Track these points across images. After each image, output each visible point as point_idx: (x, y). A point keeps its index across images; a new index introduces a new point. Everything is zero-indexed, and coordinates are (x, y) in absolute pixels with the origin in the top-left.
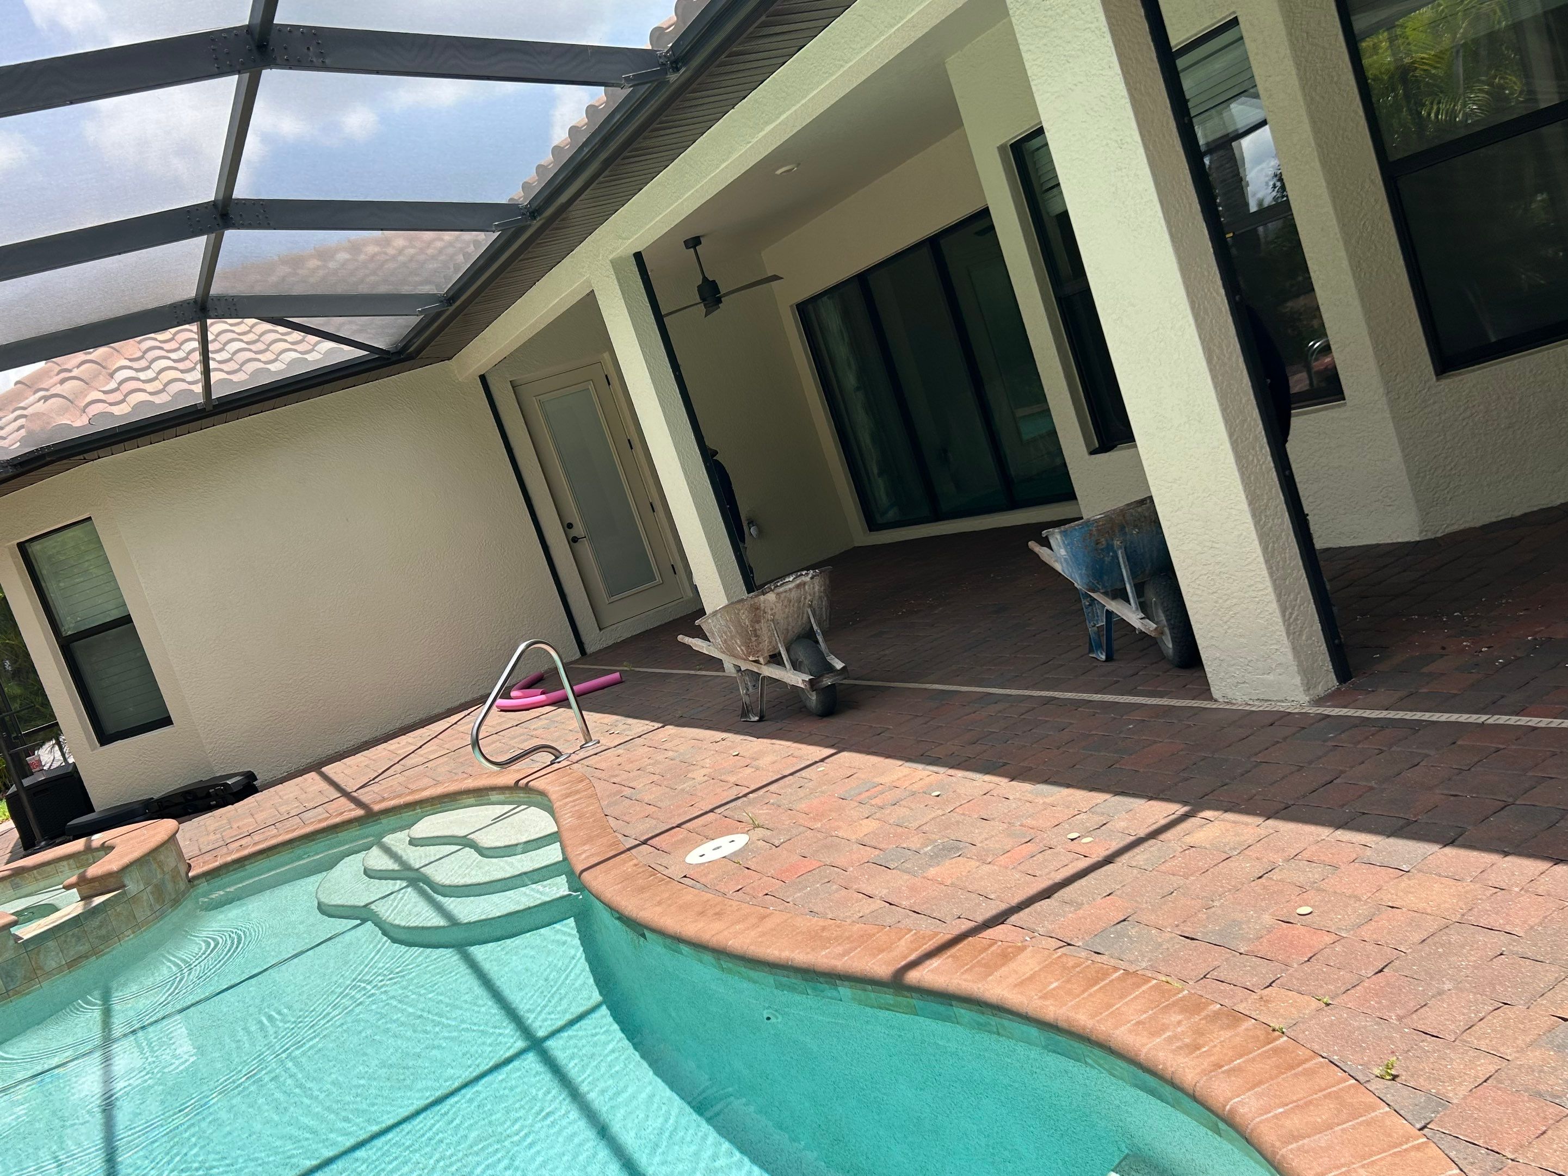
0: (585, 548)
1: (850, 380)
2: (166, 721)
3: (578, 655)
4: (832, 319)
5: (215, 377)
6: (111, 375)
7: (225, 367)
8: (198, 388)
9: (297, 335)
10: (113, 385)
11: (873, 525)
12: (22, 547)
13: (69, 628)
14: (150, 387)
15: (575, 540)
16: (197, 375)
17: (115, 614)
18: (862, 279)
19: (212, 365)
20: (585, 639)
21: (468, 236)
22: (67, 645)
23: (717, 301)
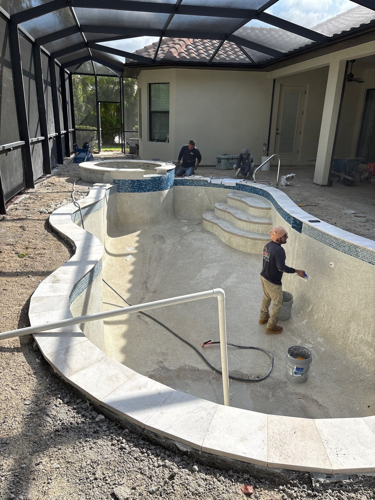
0: (279, 137)
2: (168, 141)
5: (216, 56)
12: (150, 84)
13: (153, 109)
15: (277, 134)
22: (151, 114)
23: (351, 80)
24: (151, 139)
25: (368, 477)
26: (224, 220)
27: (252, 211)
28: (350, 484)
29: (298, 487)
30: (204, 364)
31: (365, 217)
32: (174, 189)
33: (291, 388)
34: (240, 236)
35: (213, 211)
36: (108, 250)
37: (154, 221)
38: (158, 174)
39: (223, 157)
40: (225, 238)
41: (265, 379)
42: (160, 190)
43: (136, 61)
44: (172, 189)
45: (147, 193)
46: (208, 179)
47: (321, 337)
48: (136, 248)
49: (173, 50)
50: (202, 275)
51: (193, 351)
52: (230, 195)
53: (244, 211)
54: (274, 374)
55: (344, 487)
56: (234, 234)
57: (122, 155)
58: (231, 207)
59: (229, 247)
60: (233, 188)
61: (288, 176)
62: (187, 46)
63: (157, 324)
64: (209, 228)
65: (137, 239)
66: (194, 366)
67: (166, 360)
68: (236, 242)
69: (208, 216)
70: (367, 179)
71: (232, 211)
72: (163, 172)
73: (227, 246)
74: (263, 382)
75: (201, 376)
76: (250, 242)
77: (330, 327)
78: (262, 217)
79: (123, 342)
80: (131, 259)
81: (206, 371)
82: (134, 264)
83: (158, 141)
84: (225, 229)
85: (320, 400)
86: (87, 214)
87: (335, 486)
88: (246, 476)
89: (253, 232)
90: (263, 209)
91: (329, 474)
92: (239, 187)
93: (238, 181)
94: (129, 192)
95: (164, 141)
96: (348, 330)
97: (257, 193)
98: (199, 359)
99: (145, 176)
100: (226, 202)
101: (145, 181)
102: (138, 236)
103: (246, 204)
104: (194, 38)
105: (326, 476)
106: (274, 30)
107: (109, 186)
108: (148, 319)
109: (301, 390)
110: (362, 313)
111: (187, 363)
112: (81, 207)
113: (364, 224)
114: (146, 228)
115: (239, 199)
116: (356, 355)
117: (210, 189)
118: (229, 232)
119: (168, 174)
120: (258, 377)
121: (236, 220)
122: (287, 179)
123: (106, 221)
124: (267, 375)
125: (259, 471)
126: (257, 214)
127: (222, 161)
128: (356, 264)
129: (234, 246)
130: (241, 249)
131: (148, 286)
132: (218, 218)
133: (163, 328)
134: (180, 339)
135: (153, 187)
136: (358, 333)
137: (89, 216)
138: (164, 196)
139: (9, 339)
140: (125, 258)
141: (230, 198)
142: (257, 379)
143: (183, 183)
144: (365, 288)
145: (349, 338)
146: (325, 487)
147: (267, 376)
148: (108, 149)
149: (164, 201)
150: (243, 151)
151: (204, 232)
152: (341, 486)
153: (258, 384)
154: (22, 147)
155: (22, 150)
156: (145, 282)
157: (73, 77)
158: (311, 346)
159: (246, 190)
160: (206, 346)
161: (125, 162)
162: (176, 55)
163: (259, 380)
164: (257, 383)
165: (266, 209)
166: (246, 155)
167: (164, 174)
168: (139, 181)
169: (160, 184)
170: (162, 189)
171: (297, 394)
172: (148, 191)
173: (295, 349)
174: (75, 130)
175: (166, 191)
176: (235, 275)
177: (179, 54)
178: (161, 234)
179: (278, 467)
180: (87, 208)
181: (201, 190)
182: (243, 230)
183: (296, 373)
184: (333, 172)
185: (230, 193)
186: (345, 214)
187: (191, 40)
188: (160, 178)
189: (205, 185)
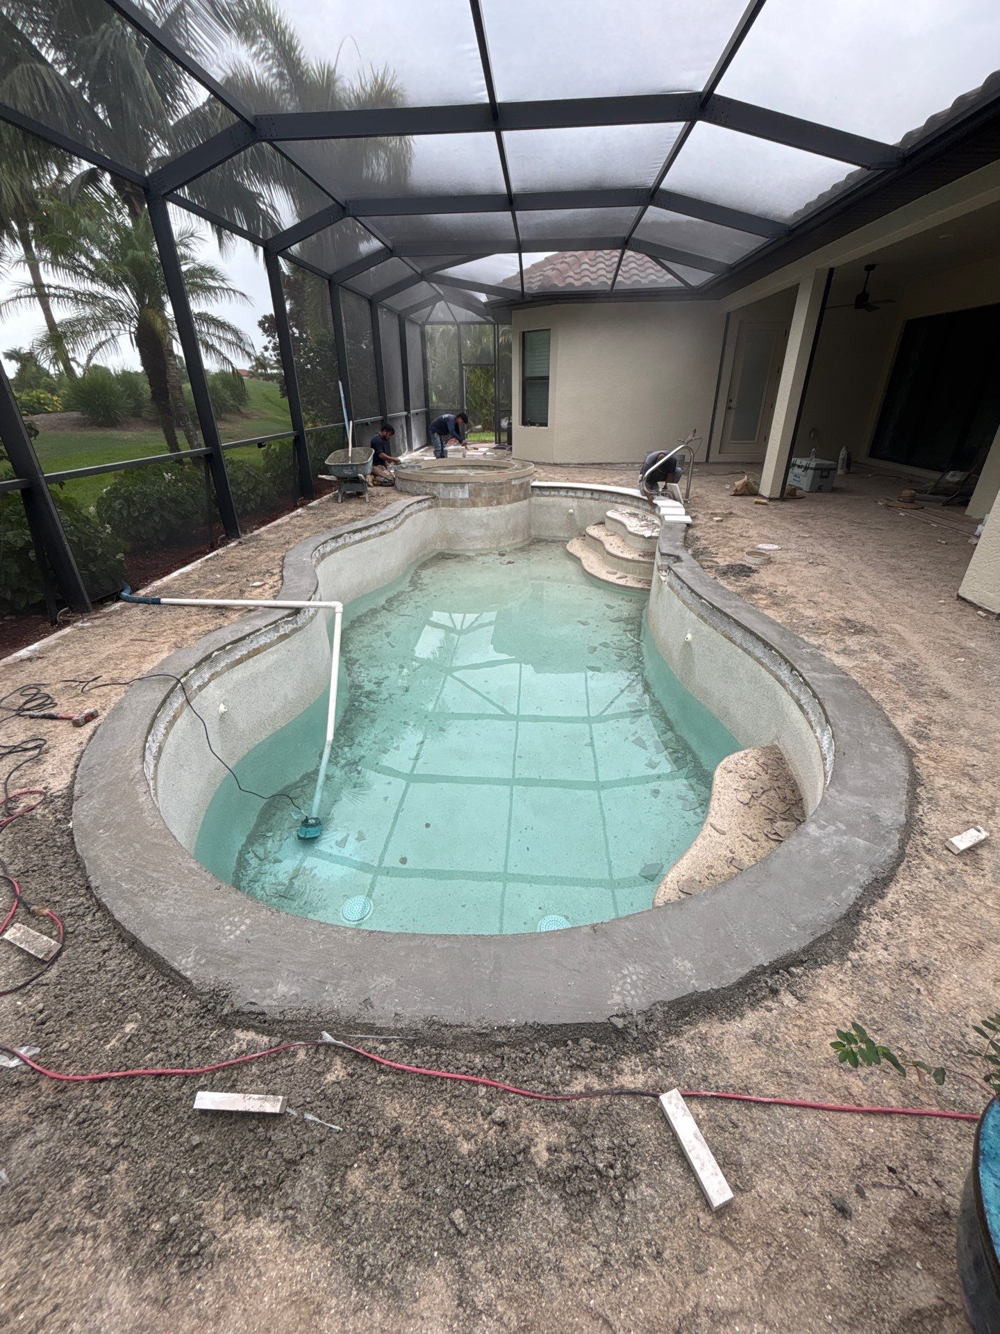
0: (732, 414)
2: (546, 425)
3: (704, 460)
4: (920, 335)
5: (619, 278)
6: (580, 265)
7: (625, 275)
8: (610, 282)
9: (659, 268)
10: (578, 271)
11: (873, 454)
12: (524, 333)
13: (528, 375)
14: (593, 276)
15: (730, 408)
16: (611, 276)
17: (544, 374)
19: (620, 272)
20: (711, 455)
22: (526, 382)
24: (525, 423)
26: (593, 553)
32: (530, 502)
43: (499, 298)
44: (526, 501)
49: (555, 275)
52: (609, 513)
53: (623, 540)
58: (609, 532)
69: (575, 546)
71: (604, 539)
83: (534, 425)
95: (542, 424)
100: (603, 524)
103: (626, 528)
104: (594, 249)
117: (586, 502)
121: (606, 555)
126: (637, 546)
141: (609, 518)
143: (544, 492)
154: (294, 439)
155: (295, 444)
157: (429, 328)
162: (559, 283)
174: (429, 410)
177: (564, 280)
181: (572, 505)
185: (610, 510)
187: (590, 254)
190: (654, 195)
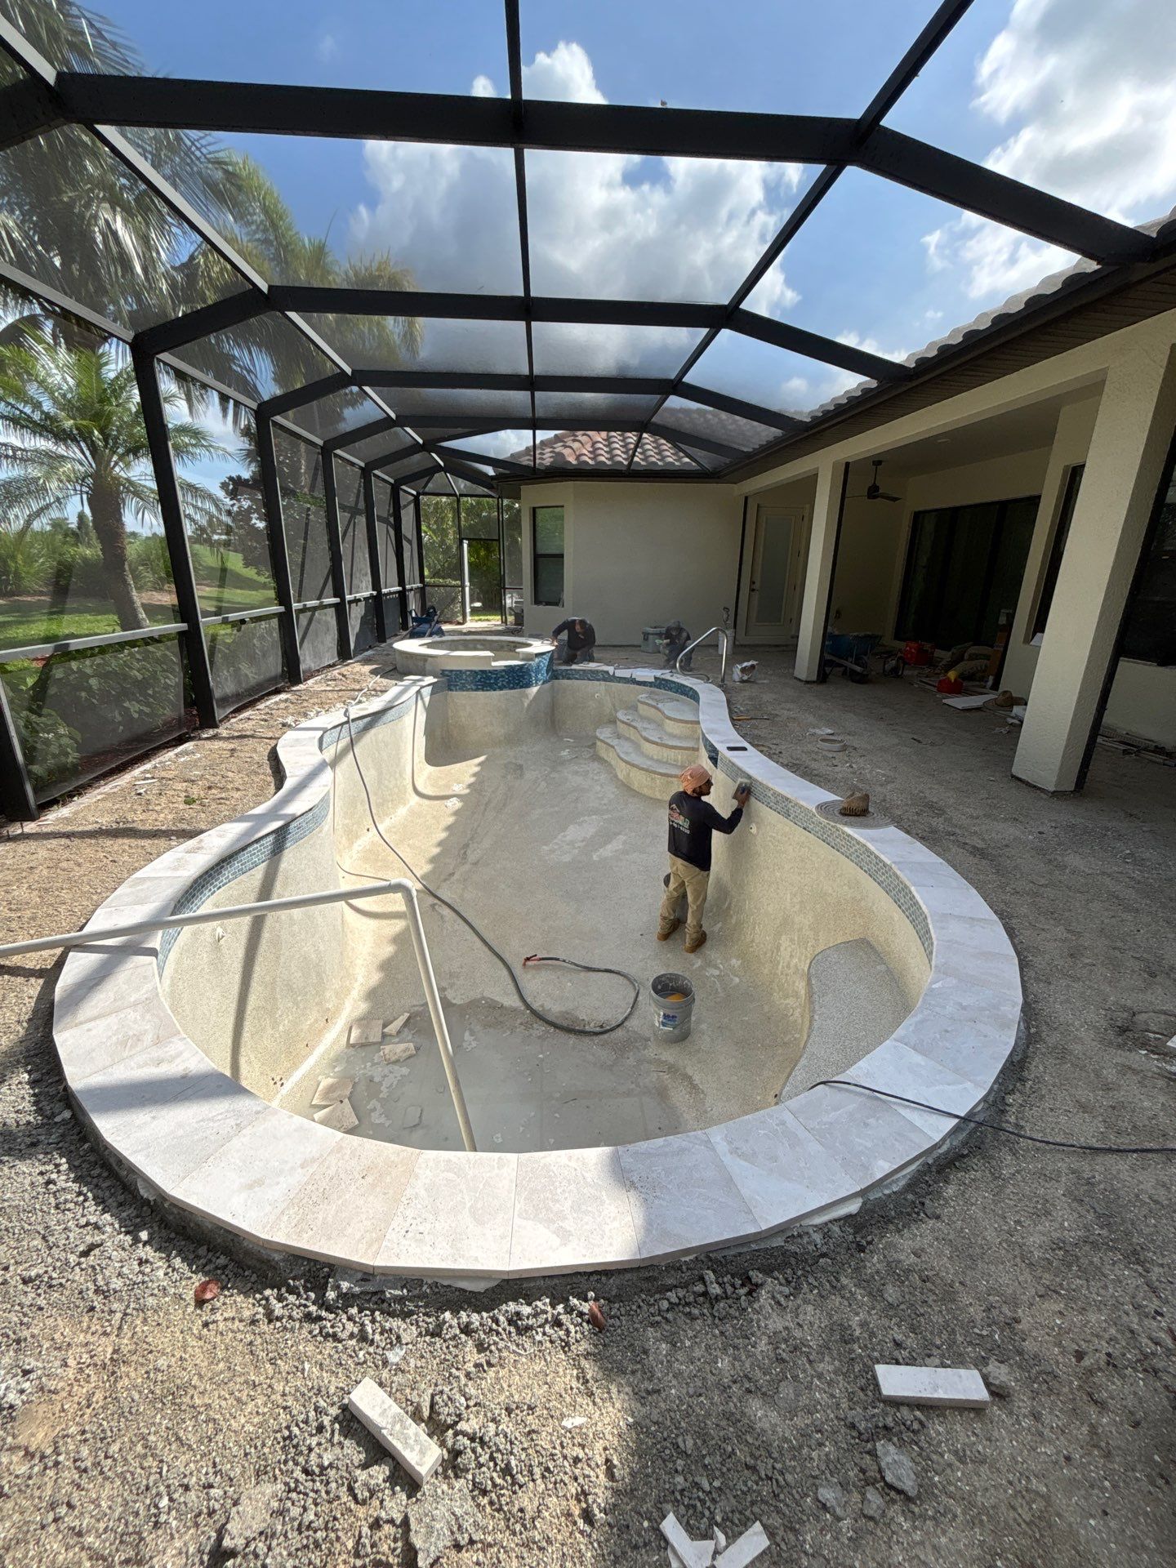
0: (756, 595)
1: (923, 560)
2: (561, 602)
4: (929, 526)
5: (636, 459)
7: (642, 456)
8: (626, 462)
9: (676, 450)
11: (898, 636)
12: (534, 509)
13: (540, 551)
15: (753, 590)
16: (629, 456)
17: (558, 552)
18: (955, 510)
19: (637, 453)
20: (737, 637)
21: (773, 429)
22: (537, 558)
23: (875, 497)
24: (537, 601)
25: (443, 1286)
26: (627, 739)
27: (670, 727)
28: (400, 1300)
29: (299, 1295)
30: (516, 997)
31: (840, 742)
32: (552, 686)
33: (652, 1051)
34: (643, 769)
35: (615, 722)
36: (420, 788)
37: (511, 740)
38: (522, 660)
39: (651, 630)
40: (622, 771)
41: (612, 1030)
42: (521, 687)
43: (507, 472)
44: (547, 685)
45: (498, 693)
46: (610, 669)
47: (738, 958)
48: (469, 786)
49: (566, 452)
50: (565, 836)
51: (505, 972)
52: (642, 697)
53: (660, 725)
54: (633, 1023)
55: (385, 1305)
56: (633, 765)
57: (500, 628)
58: (643, 718)
59: (627, 788)
60: (650, 684)
61: (745, 664)
62: (594, 443)
63: (460, 921)
64: (603, 754)
65: (477, 769)
66: (497, 999)
67: (452, 985)
68: (638, 780)
69: (604, 733)
70: (895, 670)
71: (638, 725)
72: (529, 657)
73: (624, 784)
74: (606, 1036)
75: (501, 1019)
76: (659, 780)
77: (753, 941)
78: (686, 738)
79: (389, 950)
80: (454, 804)
81: (515, 1010)
82: (456, 813)
83: (548, 604)
84: (622, 756)
85: (697, 1079)
86: (367, 728)
87: (368, 1301)
88: (222, 1260)
89: (666, 763)
90: (686, 722)
91: (366, 1274)
92: (660, 683)
93: (658, 673)
94: (468, 690)
95: (556, 604)
96: (778, 949)
97: (686, 695)
98: (511, 987)
99: (494, 664)
100: (636, 709)
101: (495, 672)
102: (479, 764)
103: (663, 713)
104: (609, 430)
105: (359, 1276)
106: (706, 412)
107: (430, 680)
108: (446, 911)
109: (669, 1055)
110: (797, 920)
111: (486, 994)
112: (351, 717)
113: (835, 755)
114: (497, 750)
115: (654, 703)
116: (786, 997)
117: (615, 686)
118: (627, 762)
119: (537, 660)
120: (601, 1027)
121: (643, 741)
122: (743, 670)
123: (424, 739)
124: (619, 1022)
125: (247, 1253)
126: (677, 732)
127: (651, 637)
128: (787, 829)
129: (635, 787)
130: (646, 791)
131: (469, 852)
132: (619, 737)
133: (467, 927)
134: (491, 948)
135: (509, 683)
136: (791, 956)
137: (373, 731)
138: (531, 698)
139: (43, 953)
140: (445, 802)
141: (642, 703)
142: (598, 1029)
143: (568, 676)
144: (800, 874)
145: (779, 962)
146: (347, 1299)
147: (618, 1026)
148: (483, 618)
149: (530, 705)
150: (672, 623)
151: (594, 760)
152: (383, 1301)
153: (596, 1039)
154: (279, 615)
155: (280, 621)
156: (466, 846)
157: (423, 499)
158: (717, 973)
159: (670, 689)
160: (529, 963)
161: (479, 640)
162: (572, 460)
163: (603, 1031)
164: (594, 1038)
165: (692, 722)
166: (676, 629)
167: (532, 660)
168: (483, 672)
169: (522, 676)
170: (528, 685)
171: (659, 1062)
172: (501, 689)
173: (671, 980)
174: (425, 586)
175: (534, 690)
176: (622, 838)
177: (578, 457)
178: (520, 762)
179: (279, 1248)
180: (369, 719)
181: (598, 688)
182: (652, 759)
183: (664, 1024)
184: (828, 657)
185: (643, 694)
186: (813, 735)
187: (604, 434)
188: (521, 667)
189: (605, 680)
190: (677, 386)
